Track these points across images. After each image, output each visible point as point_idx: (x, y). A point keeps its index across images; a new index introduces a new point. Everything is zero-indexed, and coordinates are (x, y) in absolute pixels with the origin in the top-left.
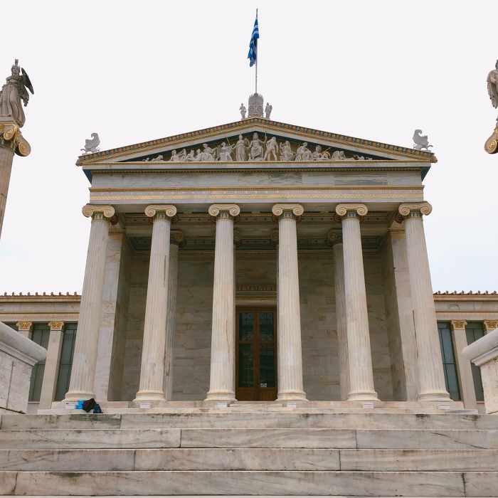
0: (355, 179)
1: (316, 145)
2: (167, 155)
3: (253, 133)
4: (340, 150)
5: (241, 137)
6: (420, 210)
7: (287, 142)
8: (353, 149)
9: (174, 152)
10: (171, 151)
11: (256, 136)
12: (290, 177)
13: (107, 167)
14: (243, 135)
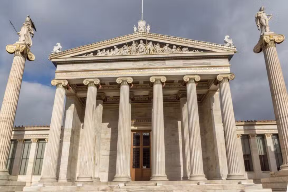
1: (173, 45)
2: (95, 53)
3: (140, 40)
4: (186, 47)
5: (134, 42)
6: (228, 77)
7: (158, 44)
8: (193, 46)
9: (99, 51)
10: (97, 50)
11: (141, 41)
12: (159, 62)
13: (64, 60)
14: (135, 41)
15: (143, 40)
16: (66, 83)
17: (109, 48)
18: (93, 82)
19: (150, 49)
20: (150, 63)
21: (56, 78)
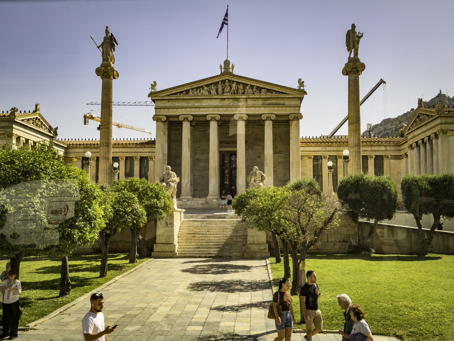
0: (271, 102)
1: (254, 86)
2: (187, 92)
3: (225, 80)
4: (264, 88)
5: (220, 83)
6: (299, 117)
7: (241, 84)
8: (270, 88)
9: (191, 90)
10: (189, 90)
11: (227, 81)
12: (242, 101)
13: (162, 98)
14: (221, 81)
15: (228, 80)
16: (164, 119)
17: (199, 87)
18: (187, 118)
19: (234, 89)
20: (234, 102)
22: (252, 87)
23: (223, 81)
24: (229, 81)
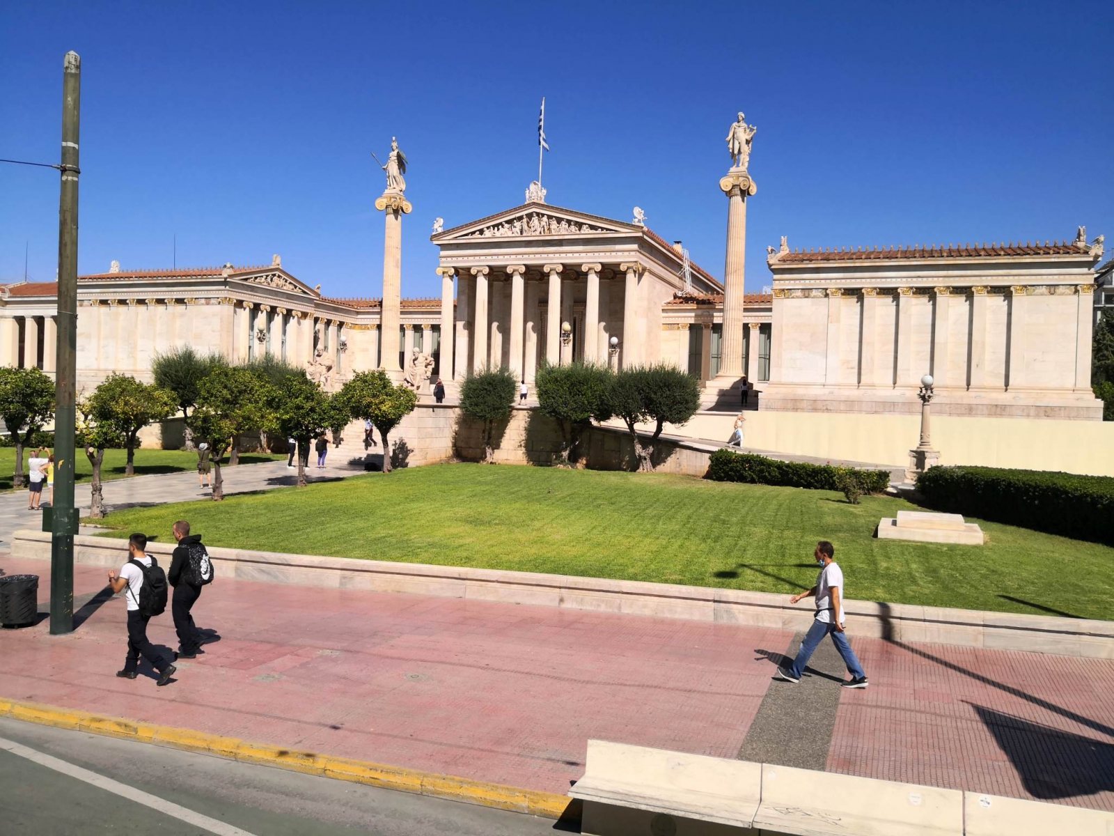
2: (481, 232)
3: (532, 213)
4: (586, 224)
5: (525, 217)
7: (554, 219)
8: (594, 223)
9: (485, 229)
10: (483, 229)
11: (535, 215)
12: (557, 246)
13: (447, 242)
14: (527, 214)
15: (536, 213)
16: (452, 272)
17: (497, 225)
18: (482, 271)
19: (543, 227)
21: (441, 265)
22: (569, 222)
23: (530, 216)
24: (538, 214)
